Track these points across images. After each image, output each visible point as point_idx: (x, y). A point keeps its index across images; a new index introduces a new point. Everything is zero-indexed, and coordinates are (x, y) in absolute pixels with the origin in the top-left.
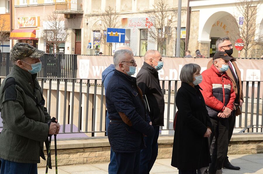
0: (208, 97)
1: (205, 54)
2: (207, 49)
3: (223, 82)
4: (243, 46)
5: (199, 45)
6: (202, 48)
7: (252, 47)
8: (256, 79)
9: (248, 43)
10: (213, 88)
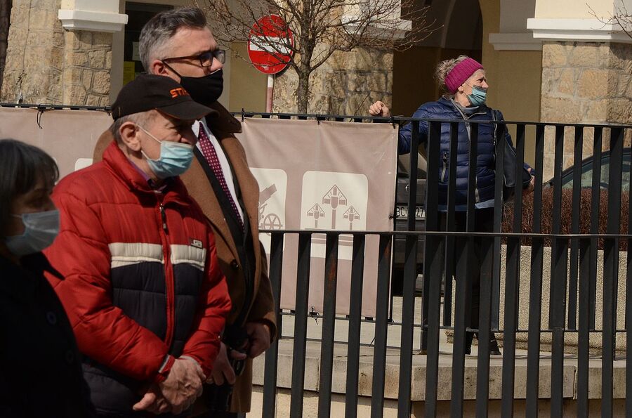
0: (83, 312)
1: (99, 90)
2: (109, 65)
3: (167, 231)
4: (288, 55)
5: (63, 43)
6: (82, 58)
7: (330, 59)
8: (347, 221)
9: (310, 37)
10: (115, 265)
